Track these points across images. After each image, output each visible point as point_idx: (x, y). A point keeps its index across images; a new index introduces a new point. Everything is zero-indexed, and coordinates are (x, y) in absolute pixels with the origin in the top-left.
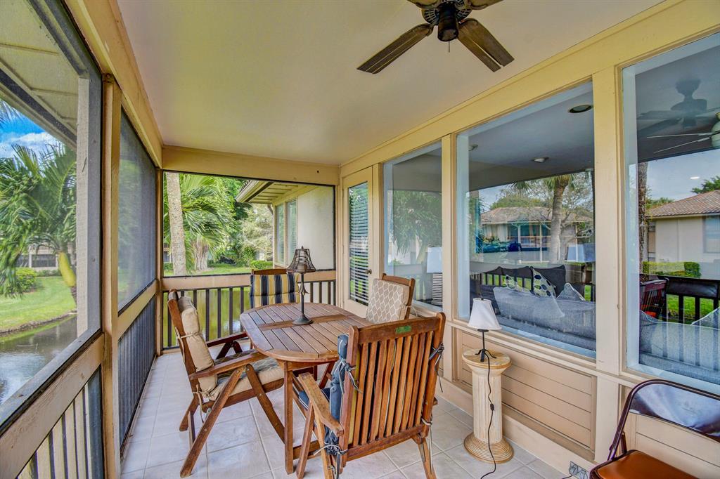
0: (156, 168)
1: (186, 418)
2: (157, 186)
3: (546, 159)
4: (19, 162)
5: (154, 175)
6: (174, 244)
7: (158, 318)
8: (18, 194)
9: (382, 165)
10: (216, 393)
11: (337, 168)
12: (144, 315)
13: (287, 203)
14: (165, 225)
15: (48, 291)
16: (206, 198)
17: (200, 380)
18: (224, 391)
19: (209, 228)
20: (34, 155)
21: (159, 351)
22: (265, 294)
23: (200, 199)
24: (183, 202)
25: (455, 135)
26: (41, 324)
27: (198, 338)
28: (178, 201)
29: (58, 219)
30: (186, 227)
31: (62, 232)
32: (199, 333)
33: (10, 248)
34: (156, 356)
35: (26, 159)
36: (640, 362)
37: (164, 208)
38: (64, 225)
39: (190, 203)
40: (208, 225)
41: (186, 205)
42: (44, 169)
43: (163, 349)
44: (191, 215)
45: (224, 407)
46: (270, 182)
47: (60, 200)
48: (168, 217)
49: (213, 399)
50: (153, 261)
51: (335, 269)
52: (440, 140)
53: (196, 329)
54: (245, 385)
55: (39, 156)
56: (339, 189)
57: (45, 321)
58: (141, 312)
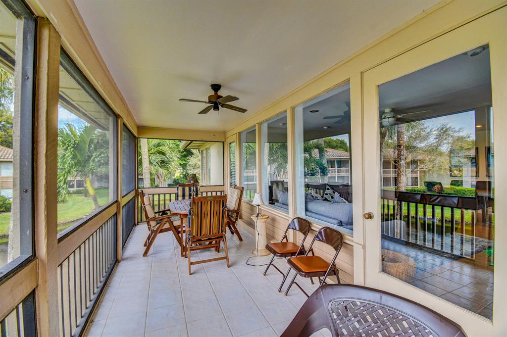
0: (135, 137)
1: (146, 242)
2: (135, 145)
3: (329, 127)
4: (66, 130)
5: (134, 141)
6: (145, 173)
7: (136, 208)
8: (70, 149)
9: (240, 133)
10: (156, 227)
11: (224, 133)
12: (130, 203)
13: (206, 149)
14: (140, 163)
15: (70, 203)
16: (161, 148)
17: (150, 222)
18: (159, 226)
19: (163, 164)
20: (75, 128)
21: (136, 223)
22: (184, 196)
23: (158, 148)
24: (149, 151)
25: (260, 124)
26: (67, 223)
27: (149, 206)
28: (146, 150)
29: (87, 160)
30: (151, 163)
31: (88, 167)
32: (150, 204)
33: (66, 175)
34: (135, 225)
35: (71, 130)
36: (306, 215)
37: (139, 154)
38: (90, 163)
39: (153, 151)
40: (163, 162)
41: (151, 152)
42: (79, 135)
43: (138, 222)
44: (153, 157)
45: (159, 233)
46: (192, 141)
47: (87, 151)
48: (141, 158)
49: (155, 229)
50: (134, 180)
51: (224, 185)
52: (255, 126)
53: (149, 203)
54: (167, 226)
55: (77, 128)
56: (225, 144)
57: (70, 221)
58: (129, 202)
